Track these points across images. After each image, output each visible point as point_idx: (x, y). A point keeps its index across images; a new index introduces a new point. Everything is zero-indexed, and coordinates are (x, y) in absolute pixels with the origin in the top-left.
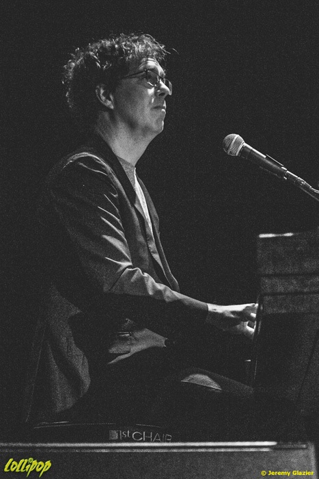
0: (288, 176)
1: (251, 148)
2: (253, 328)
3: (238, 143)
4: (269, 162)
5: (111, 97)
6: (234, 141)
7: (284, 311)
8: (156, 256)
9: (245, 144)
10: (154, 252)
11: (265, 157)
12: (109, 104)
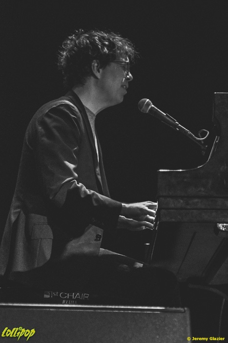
0: (180, 128)
1: (156, 108)
2: (153, 223)
3: (148, 104)
4: (168, 119)
5: (101, 70)
6: (146, 103)
7: (173, 220)
8: (99, 177)
9: (153, 106)
10: (98, 174)
11: (165, 114)
12: (98, 75)
